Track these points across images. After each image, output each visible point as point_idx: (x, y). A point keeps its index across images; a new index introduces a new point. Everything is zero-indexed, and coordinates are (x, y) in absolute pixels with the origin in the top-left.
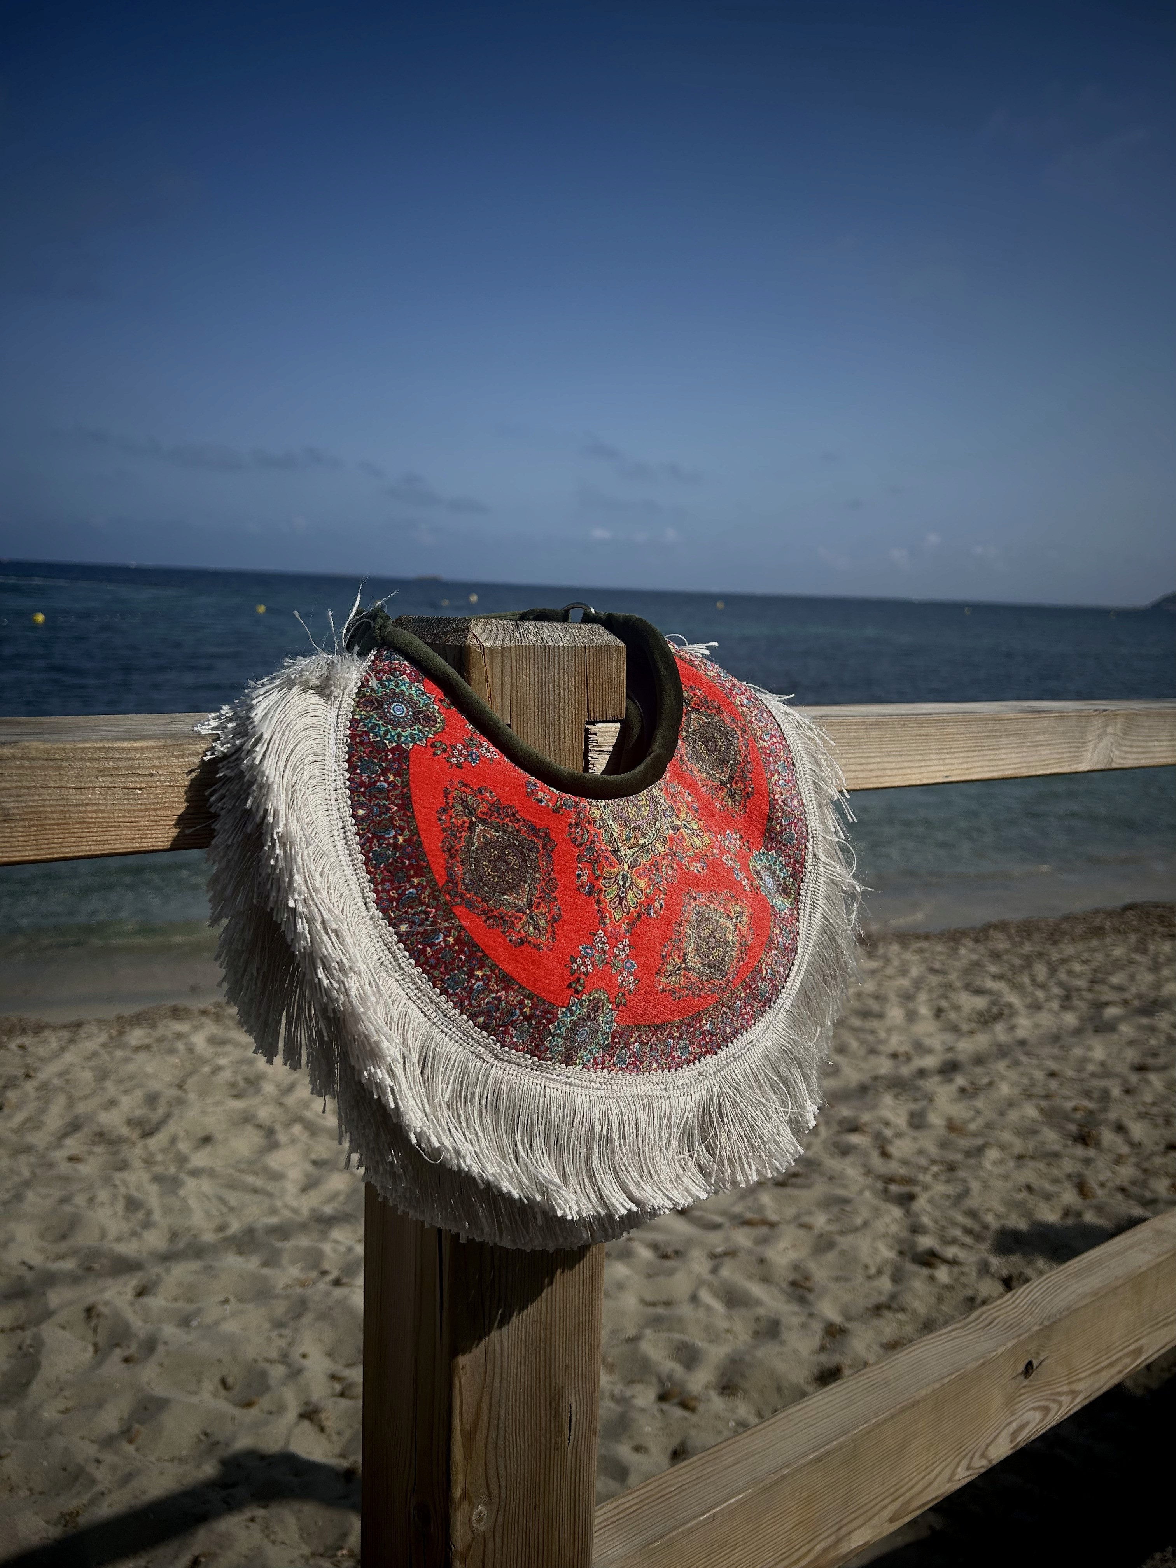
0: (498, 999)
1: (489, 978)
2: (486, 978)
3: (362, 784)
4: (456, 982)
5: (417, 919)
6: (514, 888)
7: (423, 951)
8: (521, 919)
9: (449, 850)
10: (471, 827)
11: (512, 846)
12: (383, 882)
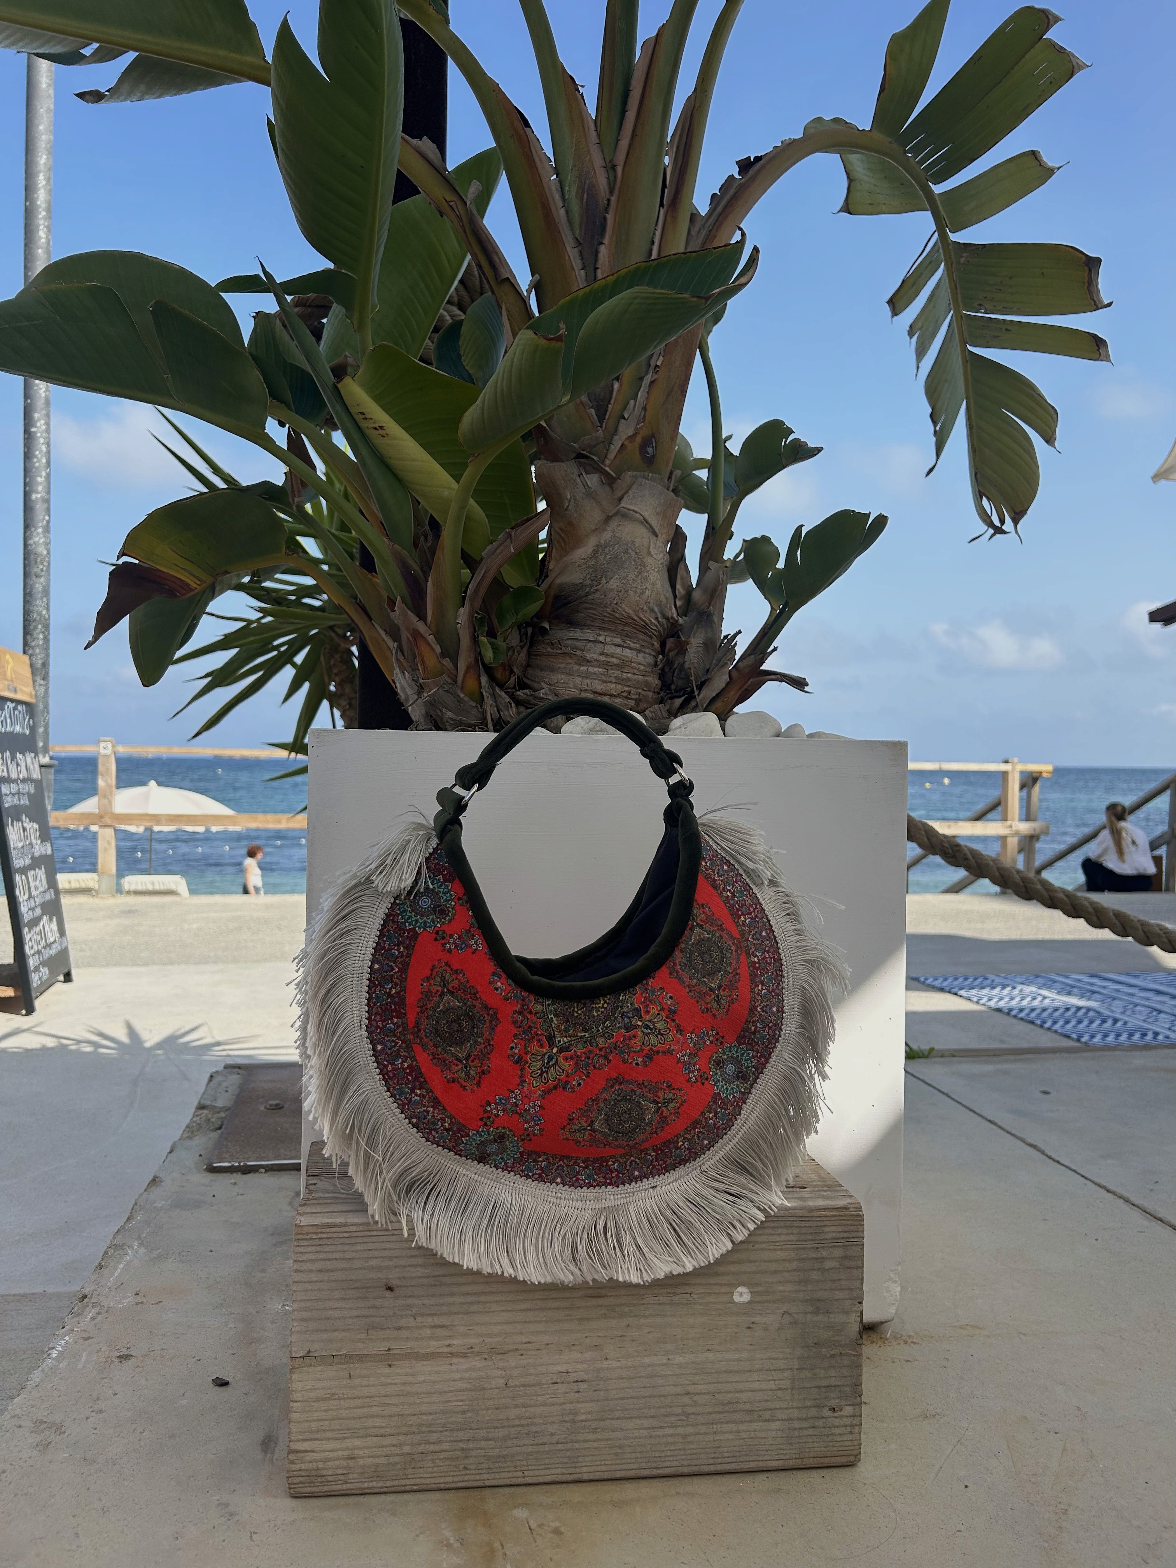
0: (428, 1112)
1: (424, 1097)
2: (422, 1096)
3: (383, 948)
4: (401, 1093)
5: (389, 1044)
6: (460, 1043)
7: (386, 1066)
8: (457, 1065)
9: (421, 1007)
10: (442, 994)
11: (466, 1014)
12: (376, 1014)
